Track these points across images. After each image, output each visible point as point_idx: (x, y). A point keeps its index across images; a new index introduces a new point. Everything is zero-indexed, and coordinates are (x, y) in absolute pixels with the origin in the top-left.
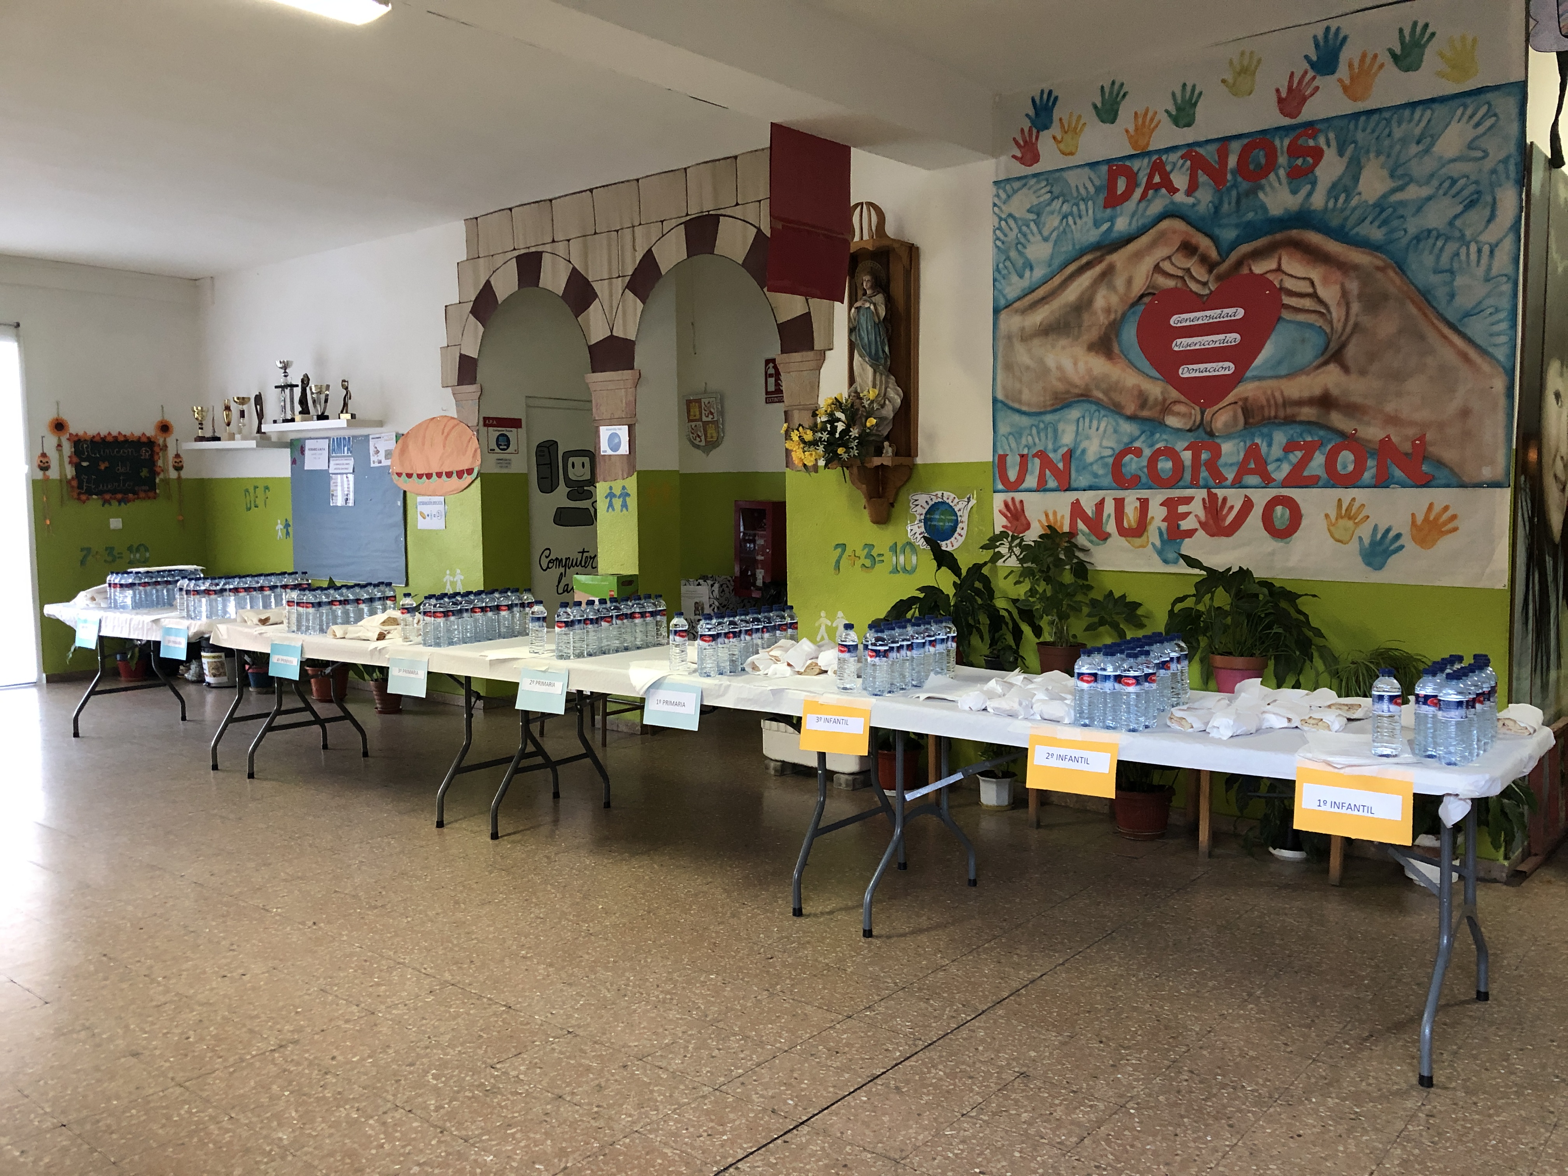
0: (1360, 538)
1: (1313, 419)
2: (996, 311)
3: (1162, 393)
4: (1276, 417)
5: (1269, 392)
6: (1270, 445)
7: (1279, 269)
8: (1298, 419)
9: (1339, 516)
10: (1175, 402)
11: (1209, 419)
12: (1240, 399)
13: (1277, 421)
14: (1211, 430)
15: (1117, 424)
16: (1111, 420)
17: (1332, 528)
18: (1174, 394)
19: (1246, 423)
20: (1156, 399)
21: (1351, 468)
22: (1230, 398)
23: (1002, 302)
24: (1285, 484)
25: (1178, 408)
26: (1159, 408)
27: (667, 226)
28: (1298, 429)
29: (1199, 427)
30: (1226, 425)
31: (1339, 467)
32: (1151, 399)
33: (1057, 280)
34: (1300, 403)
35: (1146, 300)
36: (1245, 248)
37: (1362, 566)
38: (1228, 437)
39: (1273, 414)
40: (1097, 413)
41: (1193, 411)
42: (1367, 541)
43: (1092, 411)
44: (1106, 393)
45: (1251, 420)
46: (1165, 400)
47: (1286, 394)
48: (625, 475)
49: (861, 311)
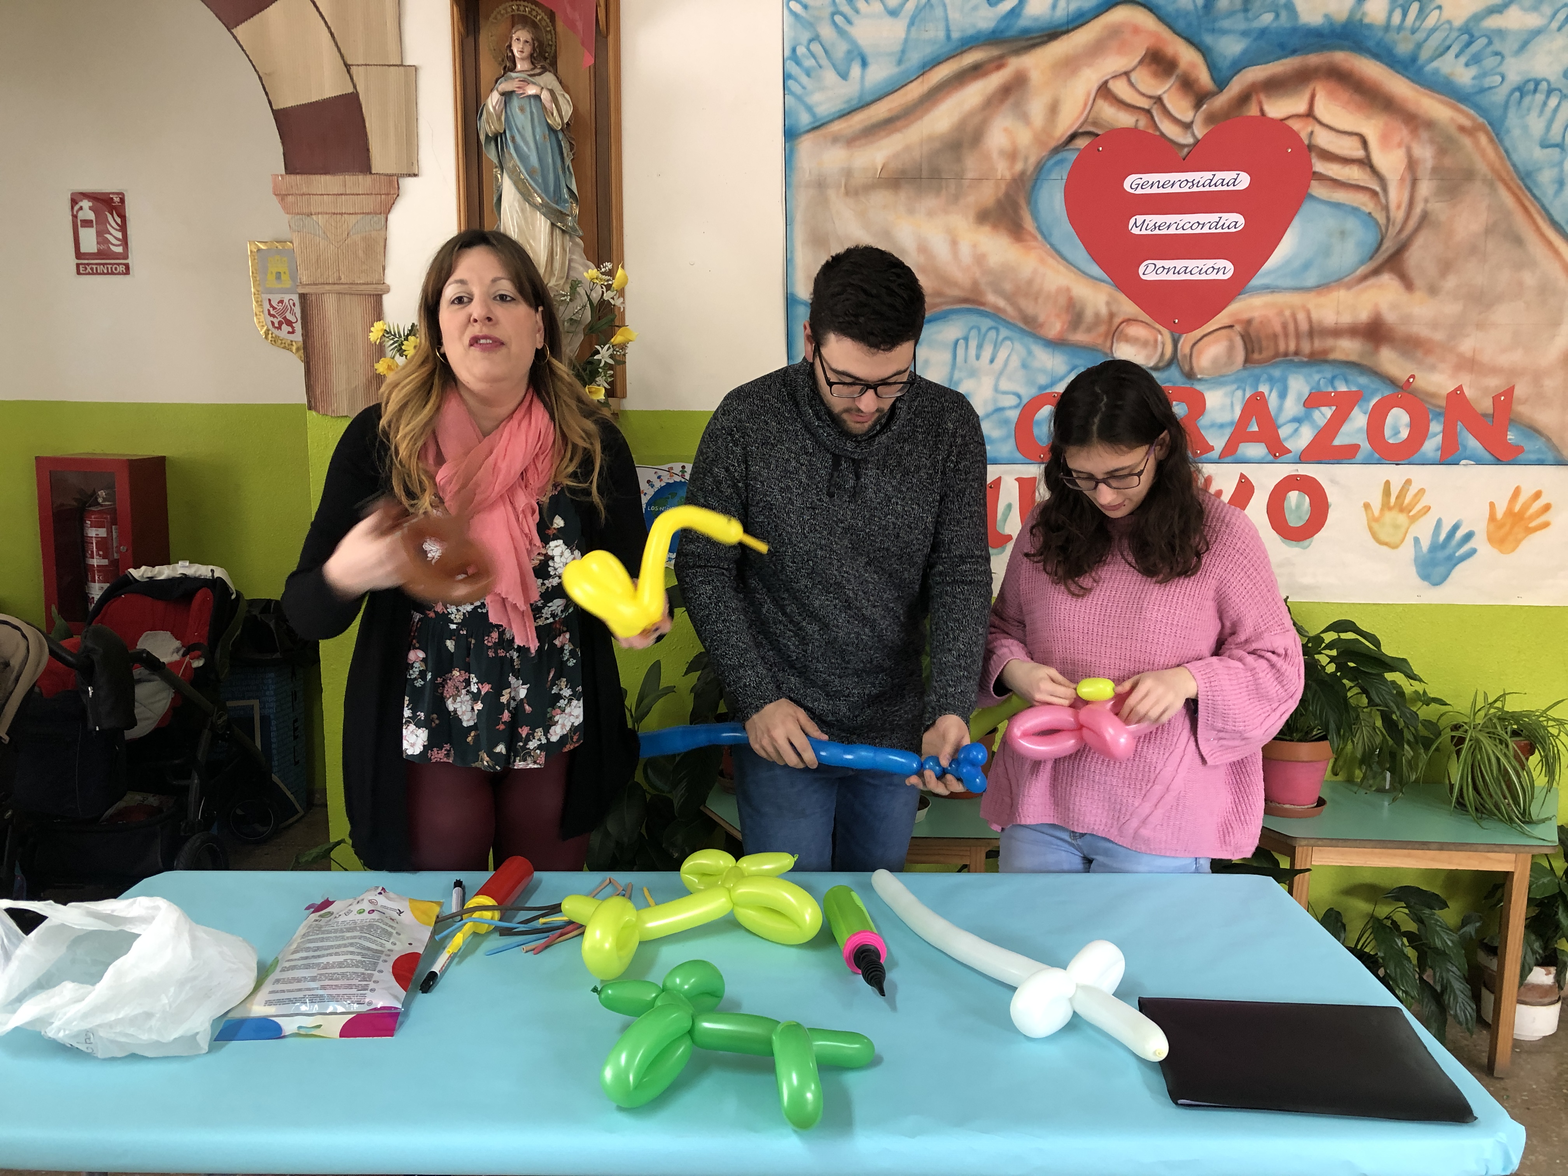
0: (1417, 540)
1: (1353, 358)
2: (791, 135)
3: (1108, 304)
4: (1296, 353)
5: (1287, 313)
6: (1283, 395)
7: (1310, 114)
8: (1332, 357)
9: (1386, 506)
10: (1129, 321)
11: (1187, 350)
12: (1239, 321)
13: (1296, 359)
14: (1191, 368)
15: (1030, 353)
16: (1018, 346)
17: (1375, 526)
18: (1128, 307)
19: (1247, 360)
20: (1097, 315)
21: (1404, 434)
22: (1222, 319)
23: (805, 119)
24: (1306, 457)
25: (1134, 330)
26: (1102, 329)
28: (1328, 372)
29: (1170, 364)
30: (1215, 361)
31: (1387, 432)
32: (1089, 315)
33: (915, 90)
34: (1337, 332)
35: (1082, 143)
36: (1255, 74)
37: (1415, 580)
38: (1218, 381)
39: (1292, 347)
40: (992, 334)
41: (1159, 337)
42: (1425, 544)
43: (983, 330)
44: (1010, 298)
45: (1256, 356)
46: (1112, 315)
47: (1315, 316)
49: (515, 103)
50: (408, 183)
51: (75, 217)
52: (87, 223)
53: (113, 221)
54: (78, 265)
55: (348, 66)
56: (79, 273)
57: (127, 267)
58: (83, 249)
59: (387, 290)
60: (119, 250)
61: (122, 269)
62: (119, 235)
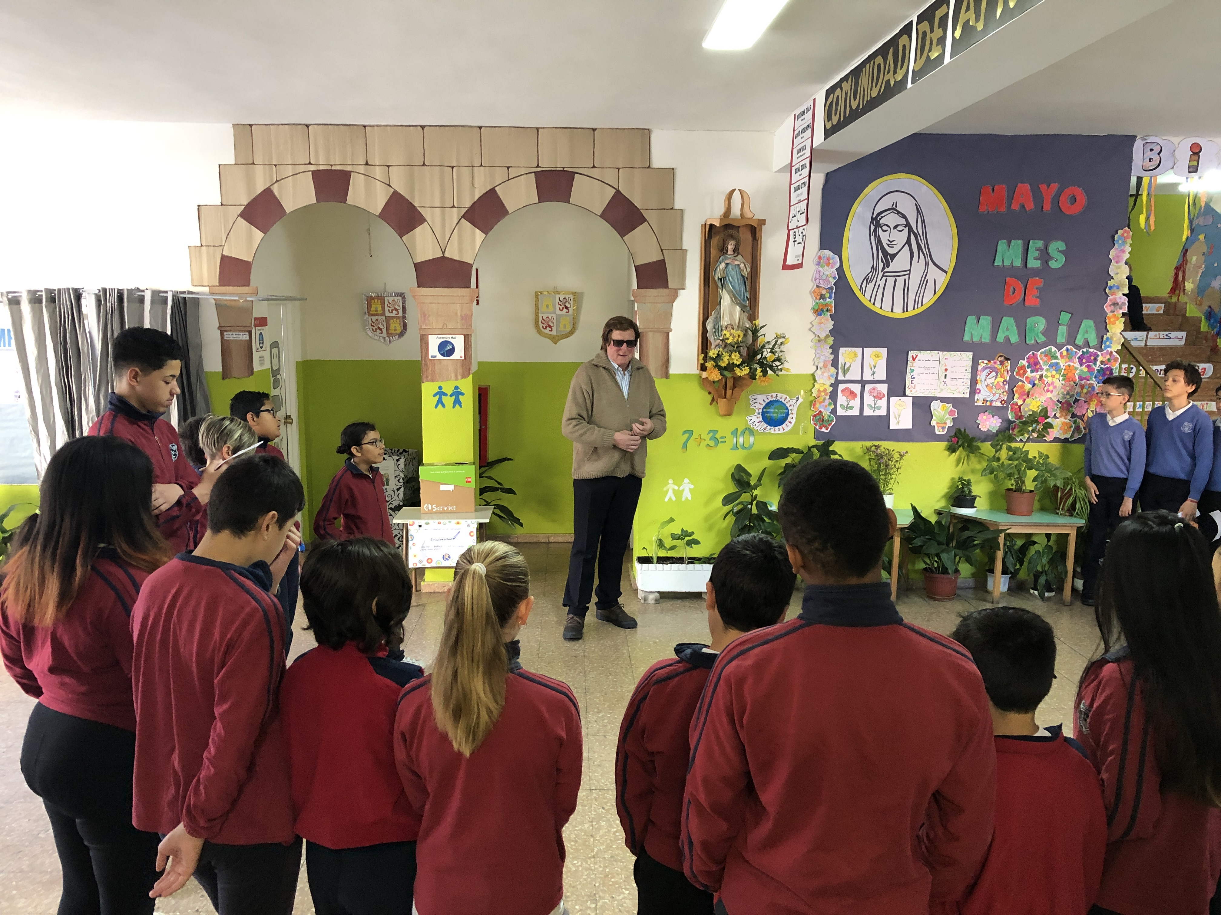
27: (513, 173)
48: (459, 377)
49: (730, 267)
50: (681, 292)
55: (662, 250)
59: (671, 330)
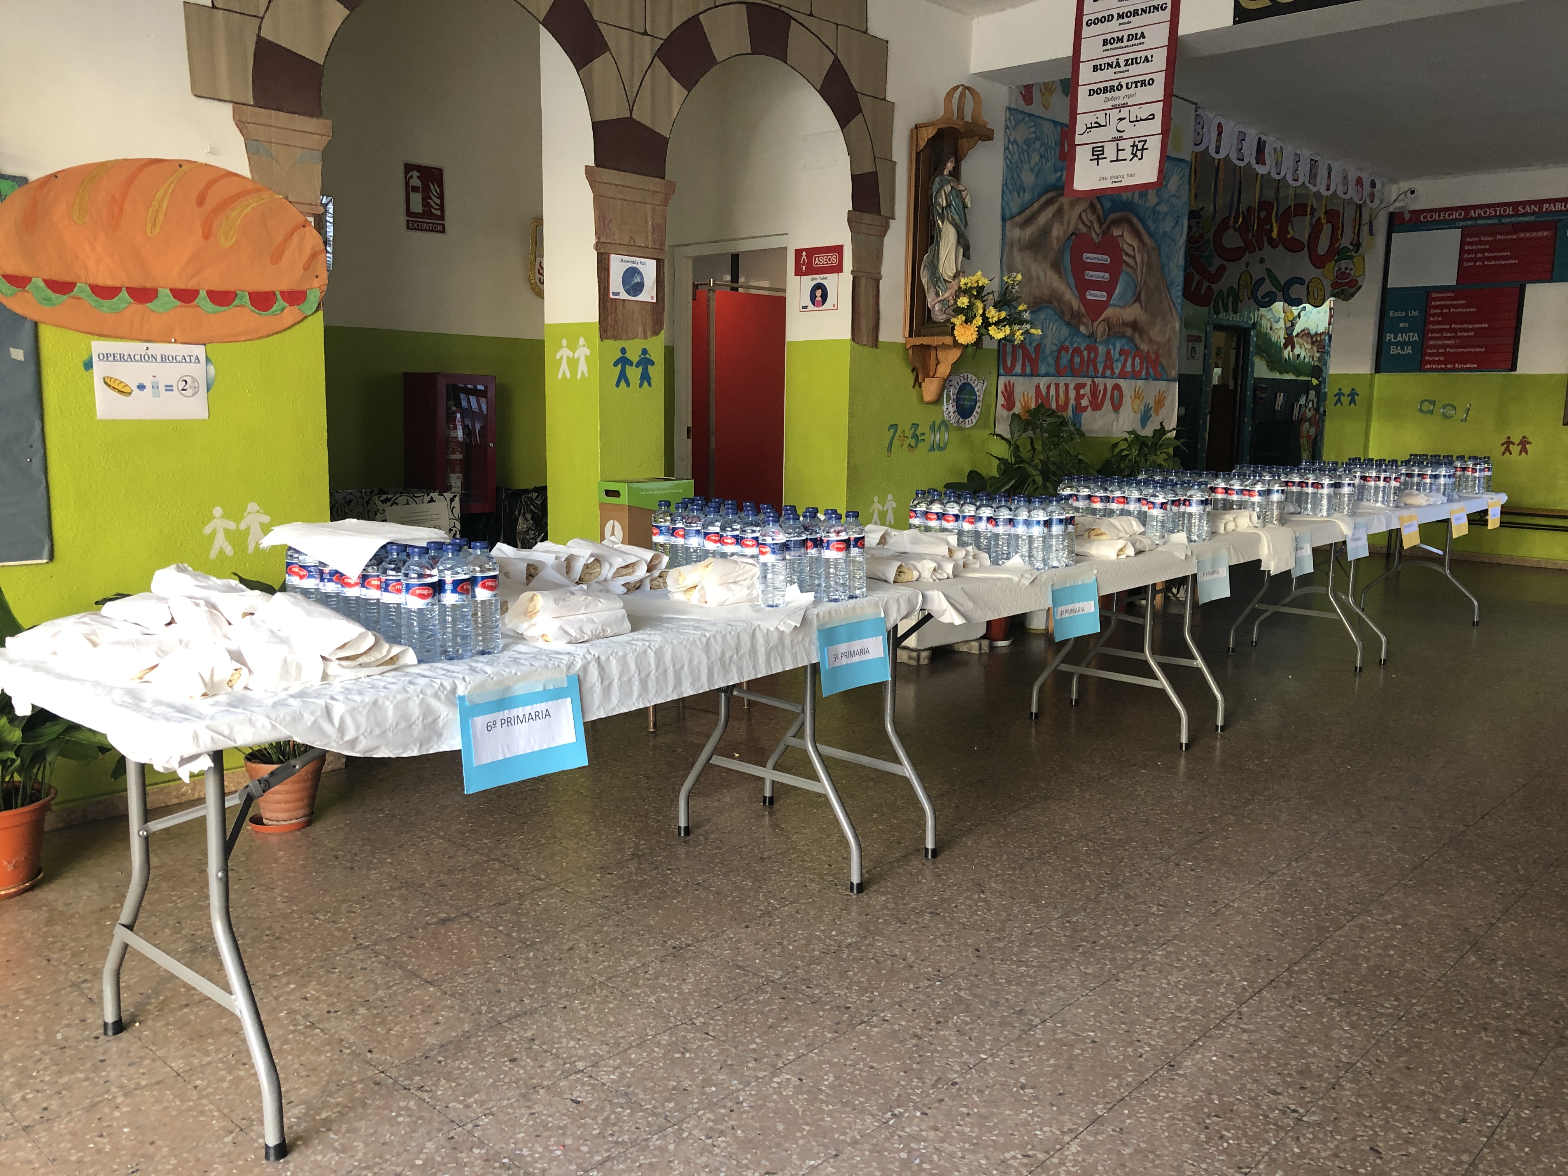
0: (1141, 408)
1: (1130, 336)
3: (1078, 308)
4: (1118, 333)
5: (1118, 315)
6: (1115, 350)
7: (1122, 236)
8: (1125, 335)
9: (1135, 396)
10: (1083, 316)
11: (1095, 330)
12: (1106, 319)
13: (1118, 335)
14: (1096, 338)
17: (1132, 404)
18: (1082, 310)
19: (1108, 335)
20: (1075, 312)
21: (1138, 367)
24: (1119, 376)
25: (1084, 320)
26: (1077, 319)
29: (1091, 335)
31: (1135, 367)
33: (1036, 206)
34: (1127, 325)
35: (1074, 237)
36: (1112, 216)
37: (1140, 427)
39: (1118, 330)
41: (1089, 324)
42: (1142, 412)
45: (1109, 333)
46: (1080, 313)
47: (1122, 317)
48: (649, 333)
49: (954, 192)
50: (891, 224)
51: (407, 184)
52: (415, 189)
53: (434, 189)
54: (408, 221)
55: (875, 158)
56: (408, 228)
57: (443, 226)
58: (413, 209)
59: (881, 277)
60: (438, 213)
61: (439, 228)
62: (438, 201)
